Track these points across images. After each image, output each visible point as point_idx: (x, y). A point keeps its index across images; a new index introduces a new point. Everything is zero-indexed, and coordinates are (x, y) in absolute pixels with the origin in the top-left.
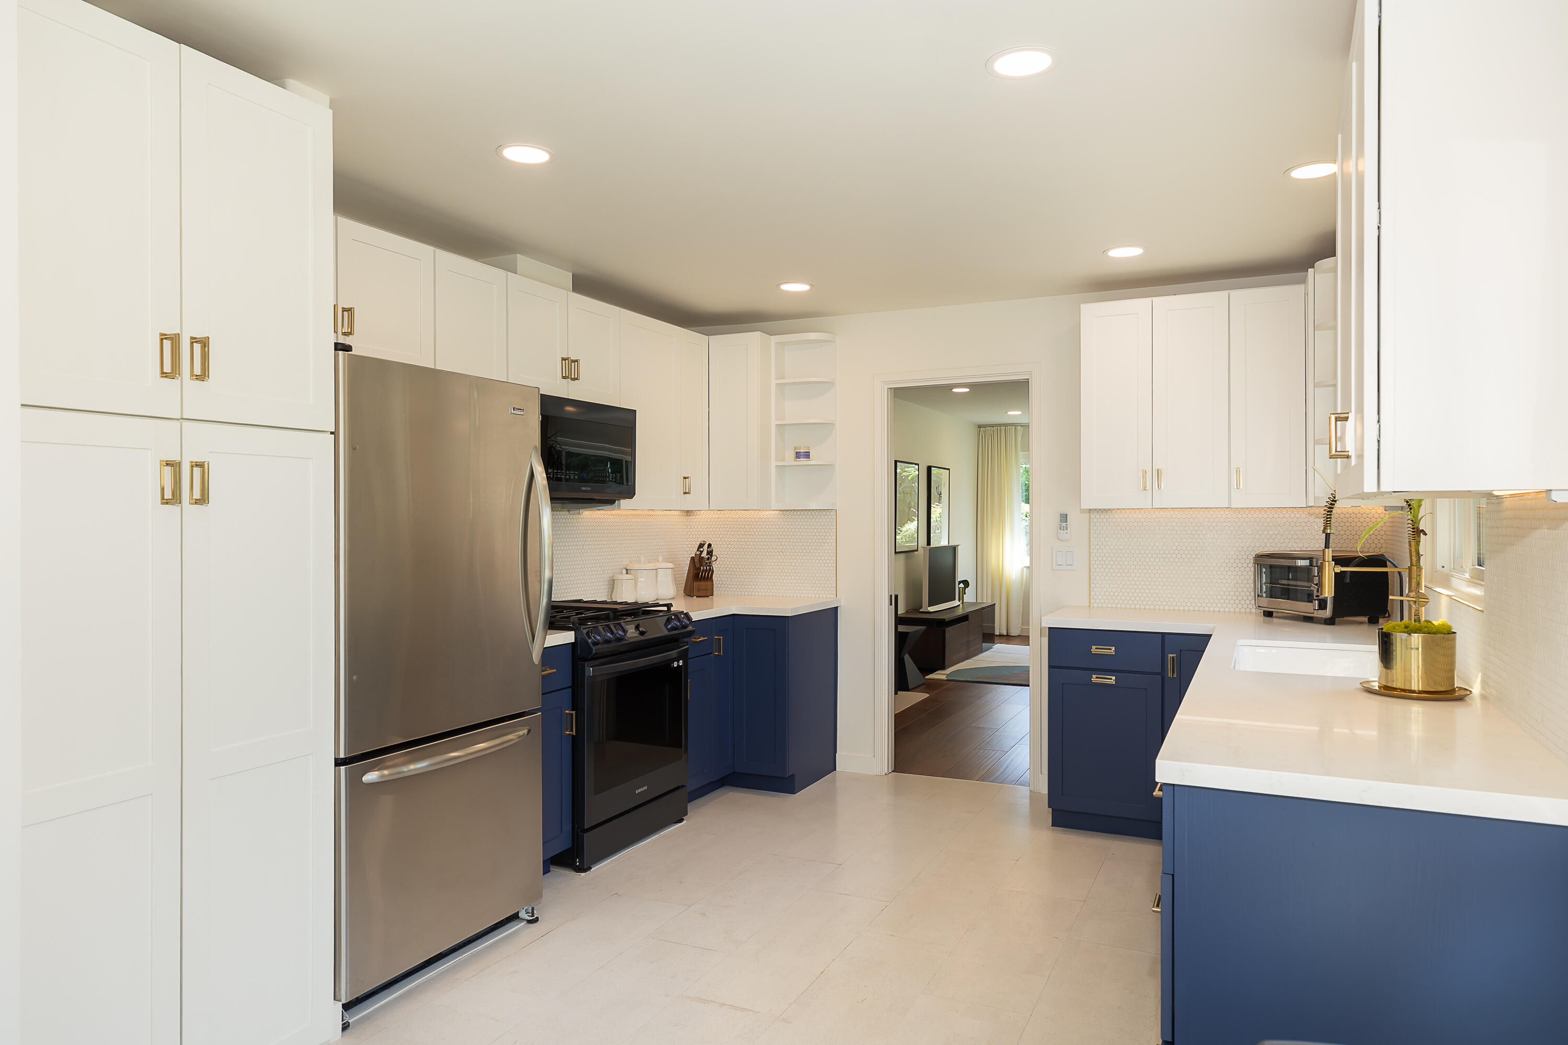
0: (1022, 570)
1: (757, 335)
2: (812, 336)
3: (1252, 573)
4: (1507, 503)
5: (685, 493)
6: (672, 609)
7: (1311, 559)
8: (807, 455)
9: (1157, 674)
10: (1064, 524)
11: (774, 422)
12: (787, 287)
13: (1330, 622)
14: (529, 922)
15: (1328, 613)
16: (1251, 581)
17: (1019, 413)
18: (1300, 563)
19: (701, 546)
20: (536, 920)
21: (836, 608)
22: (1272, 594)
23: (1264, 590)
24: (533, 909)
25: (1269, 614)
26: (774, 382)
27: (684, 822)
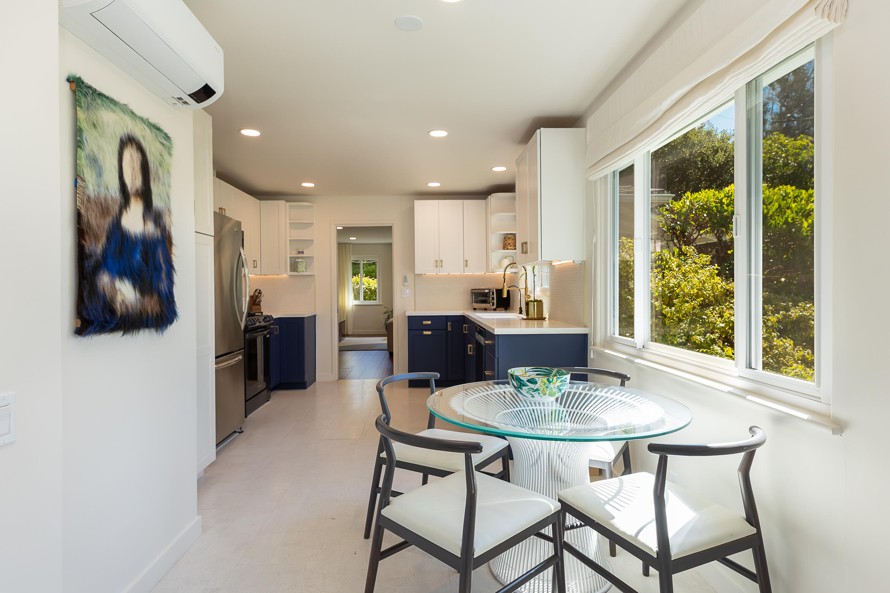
0: (353, 306)
1: (283, 202)
2: (305, 204)
3: (470, 296)
4: (556, 267)
5: (254, 267)
6: (263, 314)
7: (489, 290)
8: (303, 253)
9: (444, 330)
10: (406, 280)
11: (288, 239)
12: (305, 185)
13: (495, 310)
14: (240, 432)
15: (495, 307)
16: (470, 299)
17: (355, 238)
18: (486, 291)
19: (256, 290)
20: (242, 432)
21: (315, 315)
22: (476, 302)
23: (474, 301)
24: (241, 427)
25: (475, 309)
26: (288, 222)
27: (270, 401)
